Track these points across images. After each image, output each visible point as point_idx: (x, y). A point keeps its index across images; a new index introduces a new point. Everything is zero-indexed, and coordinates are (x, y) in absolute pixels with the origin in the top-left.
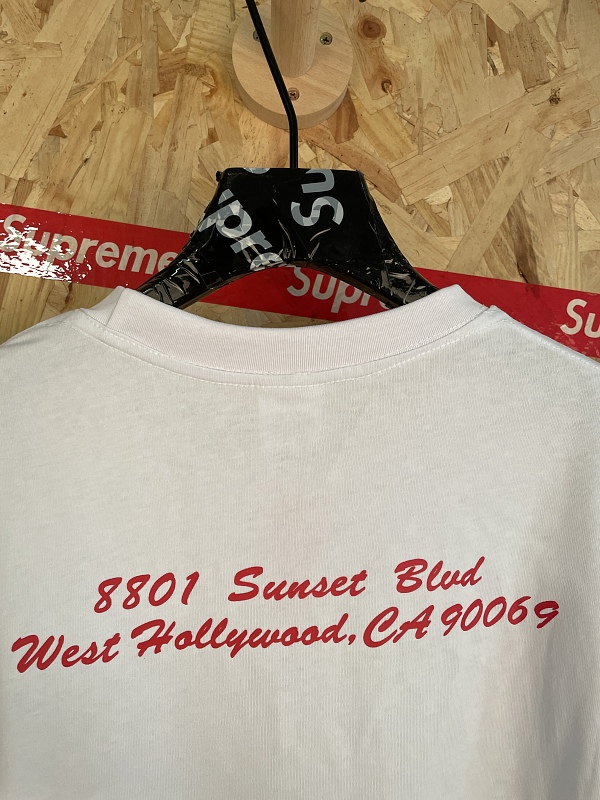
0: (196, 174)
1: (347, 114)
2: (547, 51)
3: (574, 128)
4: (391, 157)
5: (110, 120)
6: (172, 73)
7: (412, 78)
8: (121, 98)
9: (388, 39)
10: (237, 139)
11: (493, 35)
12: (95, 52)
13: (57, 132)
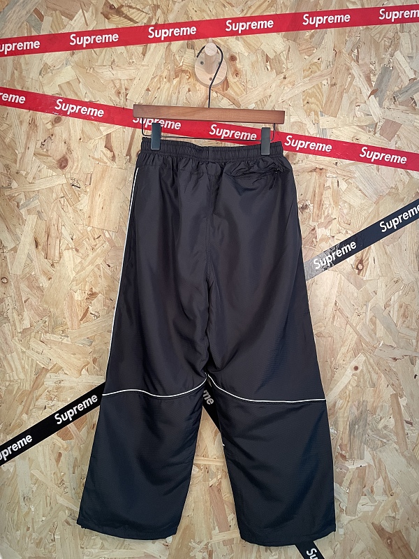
0: (185, 101)
1: (226, 83)
2: (283, 63)
3: (290, 86)
4: (238, 95)
5: (162, 86)
6: (179, 72)
7: (244, 73)
8: (165, 80)
9: (238, 61)
10: (196, 91)
11: (268, 59)
12: (158, 67)
13: (148, 90)
